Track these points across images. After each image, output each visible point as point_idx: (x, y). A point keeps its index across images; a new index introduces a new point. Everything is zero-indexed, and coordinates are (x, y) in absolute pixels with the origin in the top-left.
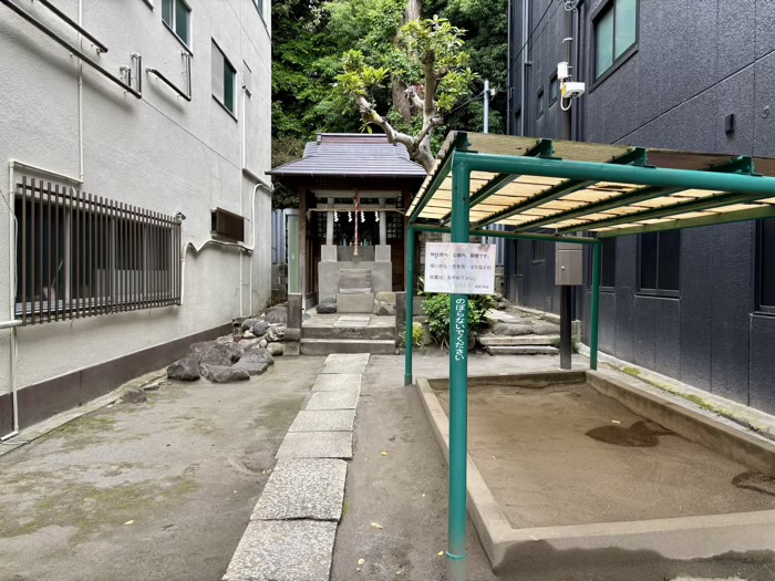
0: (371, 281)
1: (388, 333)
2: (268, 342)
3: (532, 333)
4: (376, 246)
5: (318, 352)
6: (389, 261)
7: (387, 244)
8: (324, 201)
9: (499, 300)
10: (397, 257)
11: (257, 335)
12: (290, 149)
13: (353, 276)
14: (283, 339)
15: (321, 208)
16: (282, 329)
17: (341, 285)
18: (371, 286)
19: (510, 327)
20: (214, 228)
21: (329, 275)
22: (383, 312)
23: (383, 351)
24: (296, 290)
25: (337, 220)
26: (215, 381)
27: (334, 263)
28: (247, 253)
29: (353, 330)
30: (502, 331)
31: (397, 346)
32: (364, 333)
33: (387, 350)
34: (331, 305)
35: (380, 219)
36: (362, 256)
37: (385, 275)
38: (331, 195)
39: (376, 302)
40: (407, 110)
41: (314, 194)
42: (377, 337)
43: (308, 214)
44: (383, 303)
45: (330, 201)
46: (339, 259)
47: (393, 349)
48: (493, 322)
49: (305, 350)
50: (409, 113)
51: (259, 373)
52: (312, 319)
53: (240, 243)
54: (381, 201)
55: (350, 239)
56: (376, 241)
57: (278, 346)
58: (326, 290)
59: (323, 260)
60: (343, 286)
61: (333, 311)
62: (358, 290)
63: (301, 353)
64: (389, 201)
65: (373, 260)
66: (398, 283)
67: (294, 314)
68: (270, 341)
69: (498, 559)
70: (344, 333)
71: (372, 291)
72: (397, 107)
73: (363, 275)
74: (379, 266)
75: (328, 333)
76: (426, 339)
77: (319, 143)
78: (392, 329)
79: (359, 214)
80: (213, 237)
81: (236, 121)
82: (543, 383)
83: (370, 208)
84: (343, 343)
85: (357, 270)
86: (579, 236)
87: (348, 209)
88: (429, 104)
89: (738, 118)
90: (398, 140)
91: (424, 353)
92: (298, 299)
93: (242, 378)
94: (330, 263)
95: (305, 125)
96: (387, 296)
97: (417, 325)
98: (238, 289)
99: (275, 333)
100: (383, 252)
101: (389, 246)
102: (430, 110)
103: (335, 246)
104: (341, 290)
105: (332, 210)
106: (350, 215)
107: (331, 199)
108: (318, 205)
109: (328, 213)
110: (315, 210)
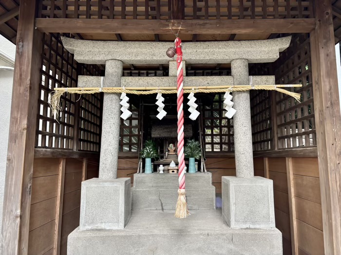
15: (87, 86)
25: (127, 114)
38: (113, 53)
45: (111, 68)
87: (155, 86)
105: (116, 90)
106: (160, 102)
107: (113, 62)
108: (82, 79)
109: (106, 98)
110: (72, 90)
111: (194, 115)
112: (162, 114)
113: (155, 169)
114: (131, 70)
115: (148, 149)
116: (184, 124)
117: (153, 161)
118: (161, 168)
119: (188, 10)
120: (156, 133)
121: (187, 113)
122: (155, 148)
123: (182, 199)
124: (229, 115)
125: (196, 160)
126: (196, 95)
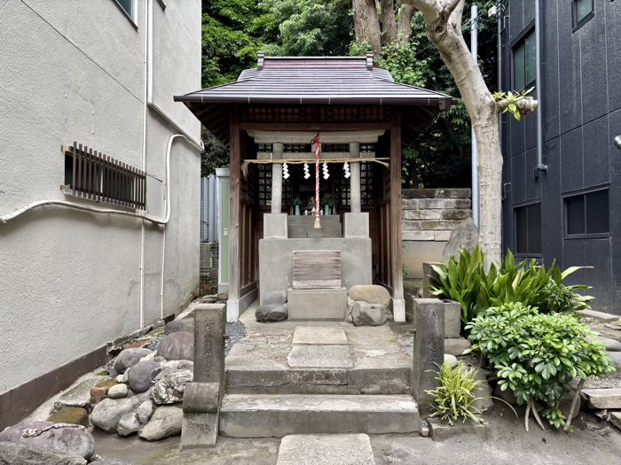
0: (339, 269)
1: (396, 381)
2: (156, 406)
4: (347, 215)
5: (255, 431)
6: (366, 237)
7: (363, 210)
8: (268, 148)
11: (135, 388)
13: (314, 261)
15: (262, 159)
17: (295, 274)
18: (340, 276)
20: (68, 180)
21: (276, 259)
22: (364, 321)
23: (395, 428)
24: (228, 279)
25: (287, 176)
27: (282, 240)
28: (155, 227)
32: (347, 381)
33: (404, 427)
34: (279, 309)
35: (353, 175)
36: (324, 231)
37: (361, 260)
38: (277, 139)
39: (351, 302)
40: (377, 37)
41: (253, 139)
42: (376, 388)
43: (245, 168)
44: (363, 304)
45: (277, 148)
46: (290, 235)
47: (416, 425)
49: (229, 427)
50: (379, 43)
53: (140, 212)
54: (353, 147)
55: (305, 206)
57: (174, 418)
59: (266, 237)
60: (298, 277)
61: (282, 317)
62: (322, 283)
63: (220, 433)
64: (362, 147)
65: (343, 234)
67: (208, 350)
68: (159, 404)
70: (309, 382)
71: (343, 284)
73: (330, 259)
74: (353, 244)
75: (277, 382)
77: (260, 69)
78: (404, 374)
79: (321, 165)
80: (68, 197)
81: (136, 28)
83: (336, 157)
85: (319, 251)
87: (304, 159)
92: (216, 317)
94: (278, 241)
96: (366, 292)
98: (135, 283)
99: (169, 386)
100: (358, 221)
101: (367, 215)
103: (285, 215)
104: (295, 283)
105: (280, 161)
106: (306, 168)
107: (278, 145)
108: (259, 155)
109: (274, 166)
110: (254, 161)
111: (326, 176)
112: (307, 176)
113: (302, 213)
114: (288, 148)
115: (297, 200)
116: (320, 181)
117: (300, 208)
118: (306, 212)
119: (323, 117)
120: (302, 189)
121: (321, 175)
122: (301, 199)
123: (318, 219)
124: (347, 176)
125: (330, 207)
126: (327, 164)
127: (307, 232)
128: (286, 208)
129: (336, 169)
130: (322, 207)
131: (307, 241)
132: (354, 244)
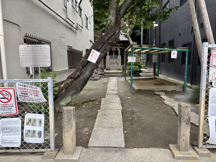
0: (117, 63)
3: (150, 73)
5: (108, 77)
6: (120, 59)
7: (120, 55)
9: (145, 67)
10: (122, 58)
11: (96, 74)
12: (97, 33)
14: (101, 74)
16: (101, 72)
17: (111, 64)
18: (117, 64)
19: (145, 71)
20: (86, 53)
21: (108, 62)
22: (120, 70)
26: (92, 80)
29: (114, 73)
30: (144, 72)
31: (123, 75)
32: (116, 73)
33: (121, 76)
34: (109, 68)
35: (119, 50)
36: (115, 58)
37: (120, 62)
39: (118, 67)
46: (110, 59)
47: (122, 76)
48: (142, 71)
51: (99, 79)
52: (105, 71)
54: (119, 46)
55: (112, 54)
56: (118, 54)
57: (100, 76)
58: (108, 65)
61: (109, 69)
62: (114, 65)
63: (104, 77)
64: (120, 46)
65: (117, 59)
66: (122, 63)
68: (98, 75)
69: (136, 91)
70: (112, 73)
72: (122, 24)
73: (115, 62)
75: (109, 73)
76: (129, 74)
78: (122, 72)
79: (114, 49)
81: (88, 30)
82: (149, 79)
83: (116, 47)
84: (112, 75)
85: (114, 61)
86: (157, 53)
88: (129, 26)
89: (181, 33)
90: (123, 34)
91: (128, 77)
93: (96, 80)
94: (108, 60)
95: (100, 27)
96: (120, 66)
97: (127, 71)
99: (99, 73)
100: (119, 57)
102: (129, 27)
112: (112, 50)
116: (114, 51)
127: (112, 58)
128: (109, 55)
129: (116, 49)
130: (114, 54)
131: (112, 59)
132: (119, 60)
